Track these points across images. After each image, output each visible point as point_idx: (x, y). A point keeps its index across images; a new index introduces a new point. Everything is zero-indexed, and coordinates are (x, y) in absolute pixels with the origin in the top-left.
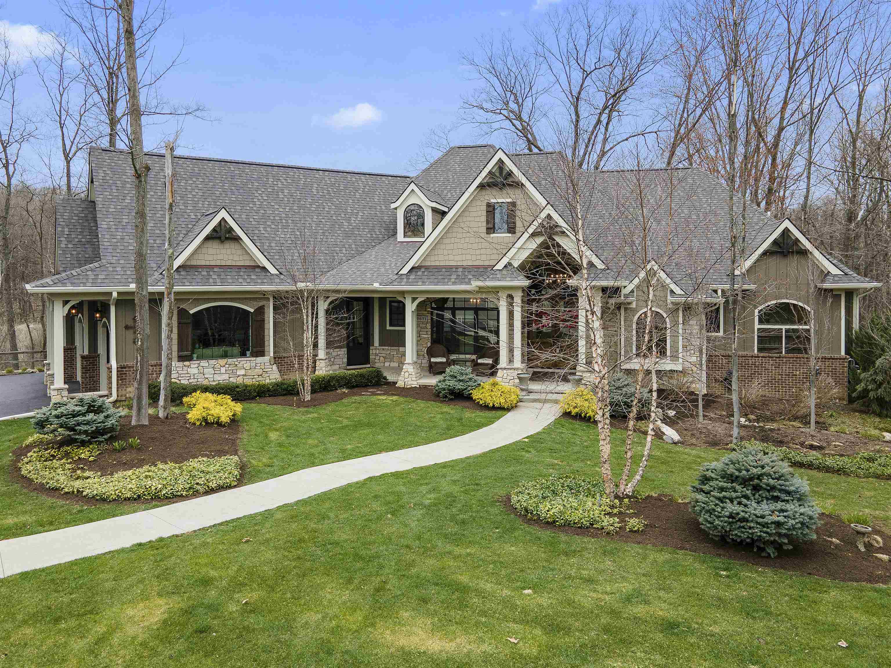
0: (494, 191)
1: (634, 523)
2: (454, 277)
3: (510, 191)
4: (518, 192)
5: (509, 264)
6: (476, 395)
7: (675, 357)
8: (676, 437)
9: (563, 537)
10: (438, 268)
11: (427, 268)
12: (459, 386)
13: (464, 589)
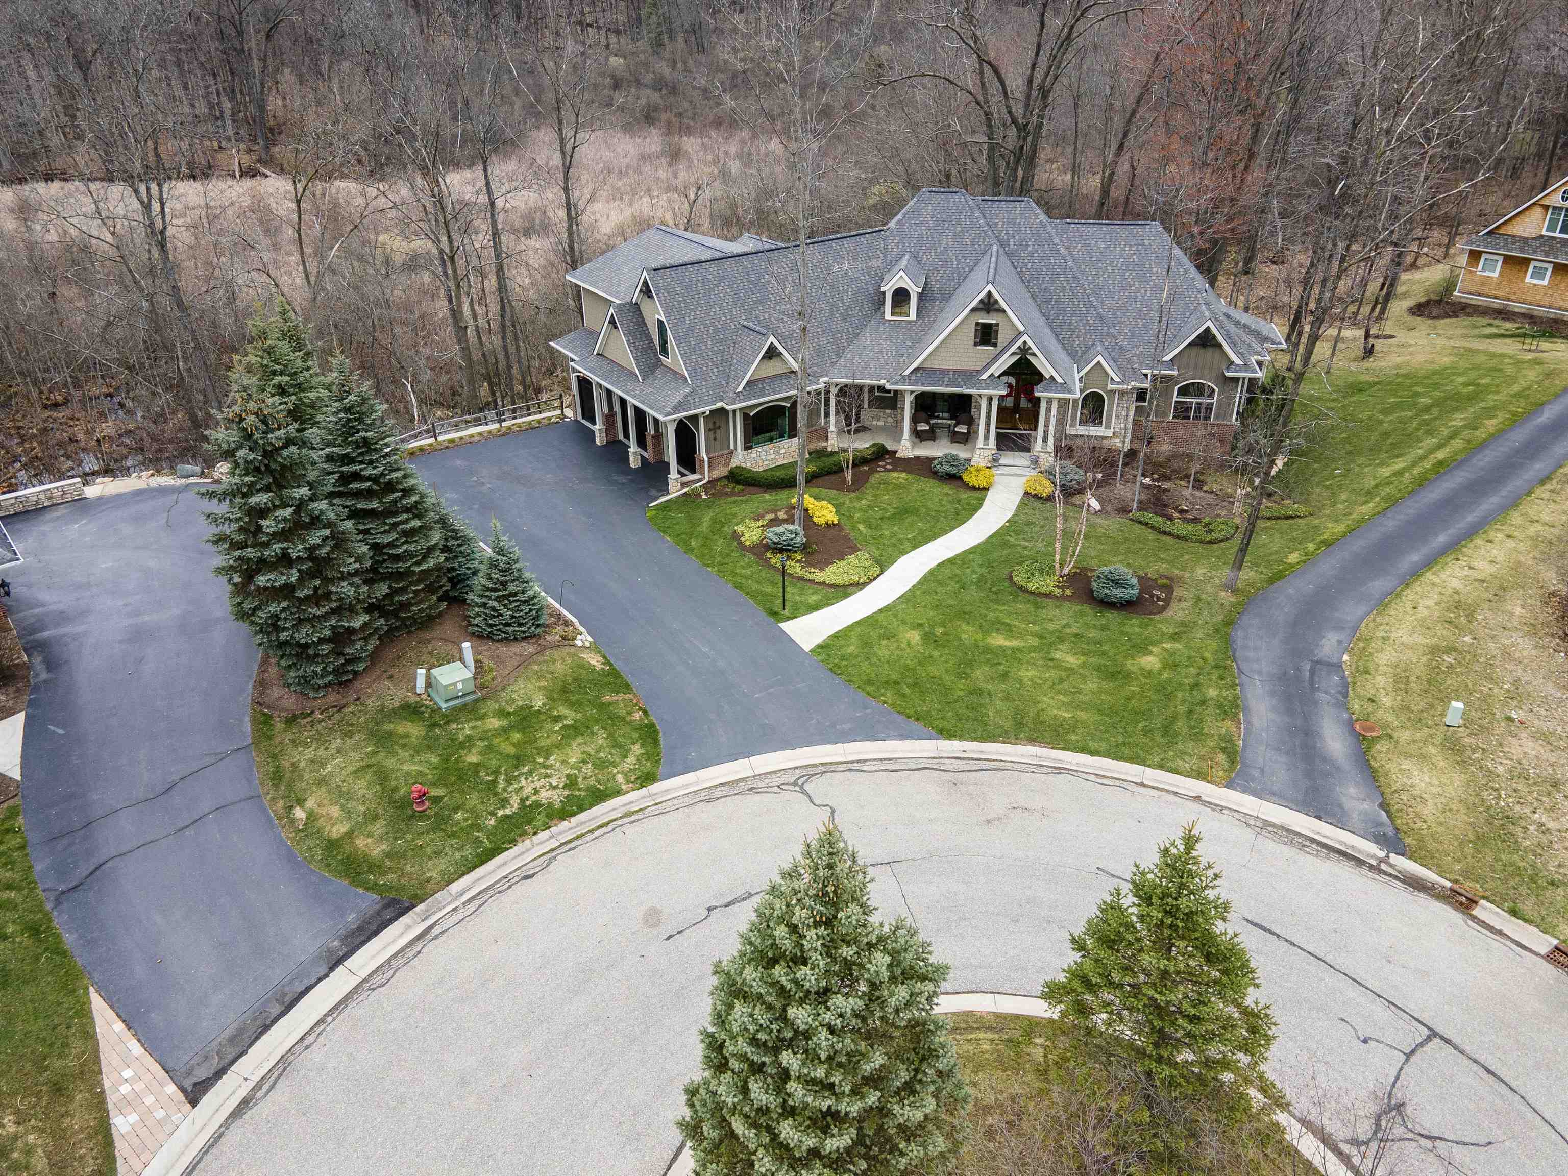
0: (982, 314)
1: (1068, 592)
2: (946, 379)
3: (995, 314)
4: (1001, 315)
5: (992, 375)
6: (966, 478)
7: (1108, 427)
8: (1098, 508)
9: (1039, 599)
10: (934, 371)
11: (924, 370)
12: (954, 471)
13: (1008, 625)
